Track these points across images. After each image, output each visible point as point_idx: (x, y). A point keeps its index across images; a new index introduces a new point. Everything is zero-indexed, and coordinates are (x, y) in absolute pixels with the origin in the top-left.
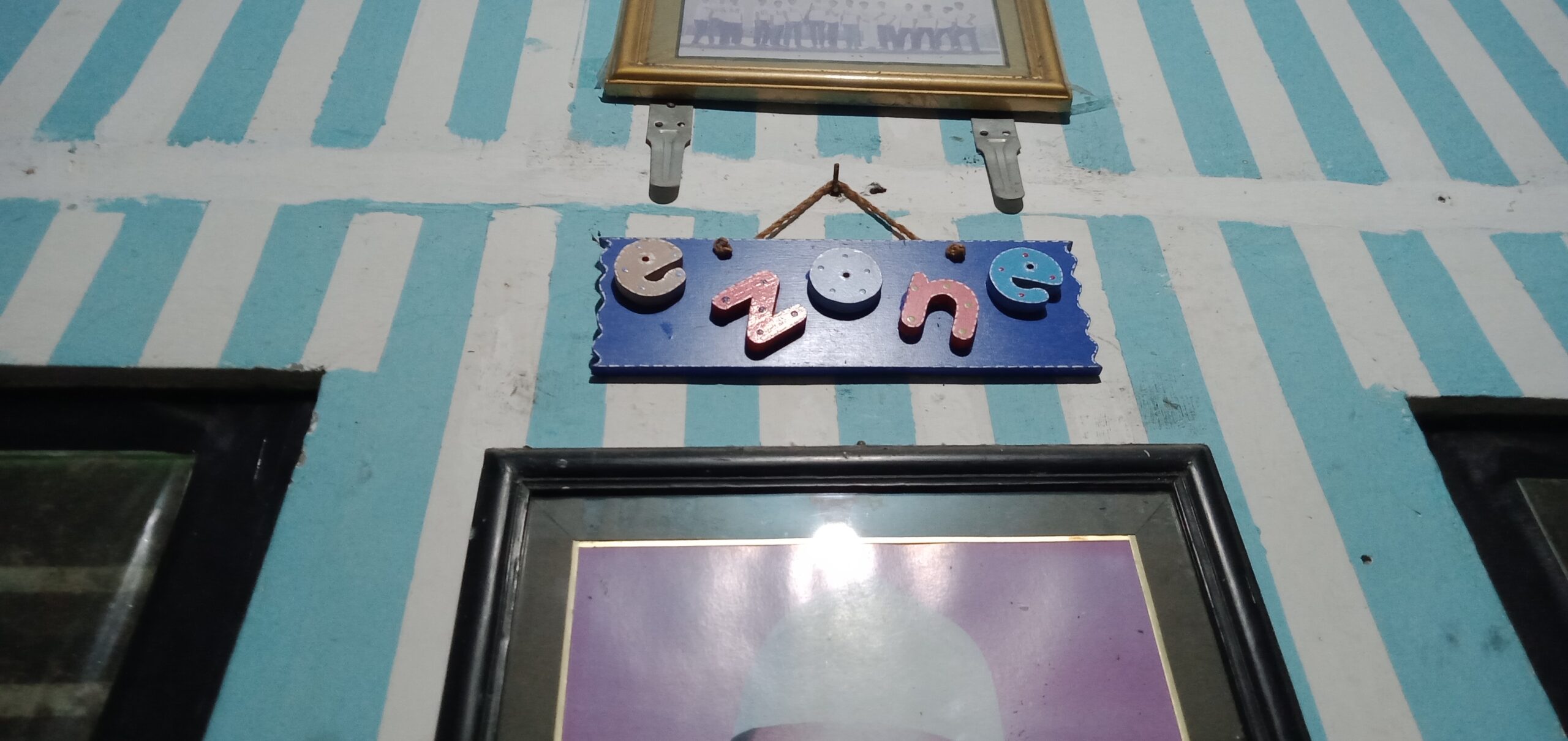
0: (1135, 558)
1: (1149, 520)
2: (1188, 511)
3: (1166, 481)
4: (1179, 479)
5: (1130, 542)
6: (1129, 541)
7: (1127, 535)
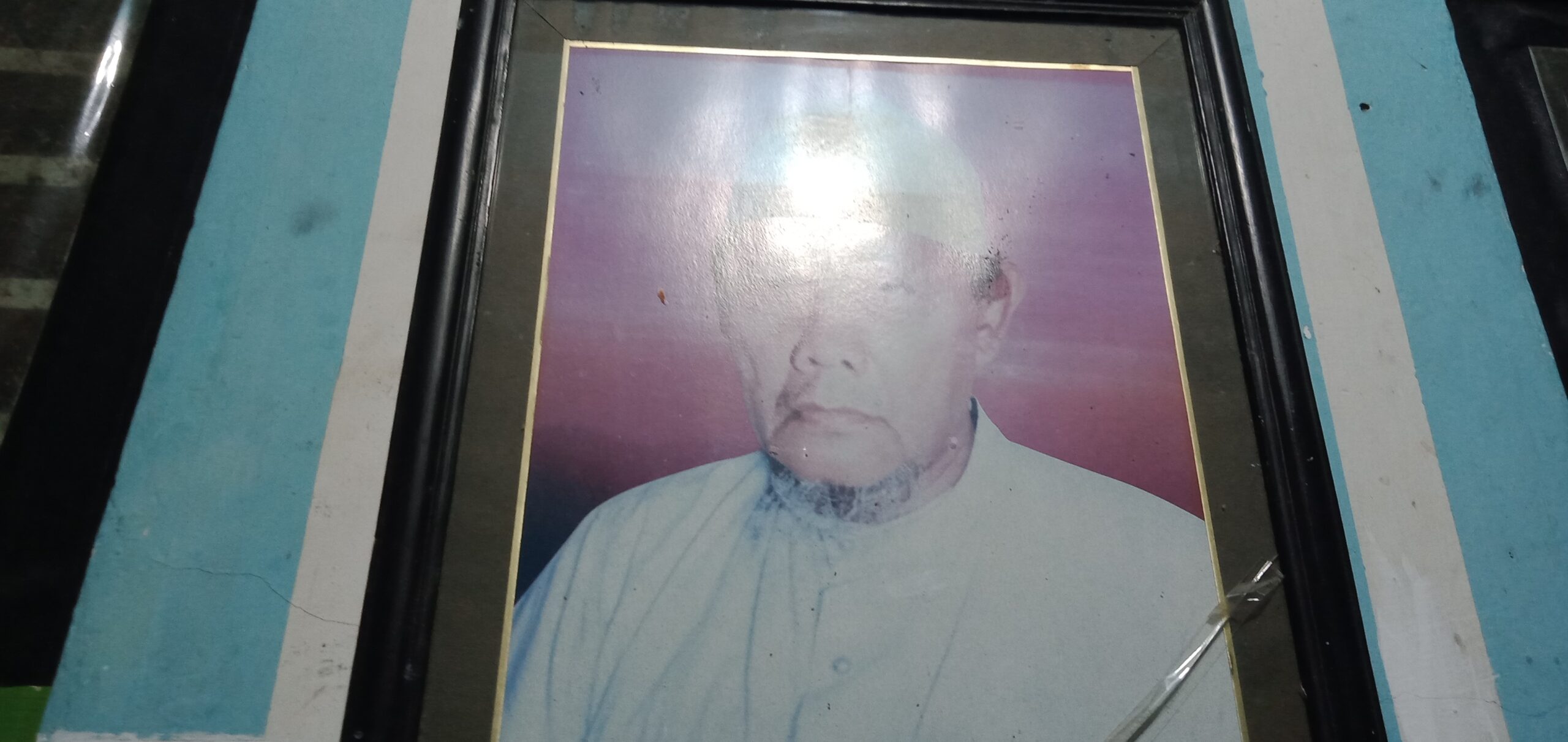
0: (1135, 89)
1: (1155, 52)
2: (1195, 45)
3: (1176, 16)
4: (1189, 14)
5: (1132, 73)
6: (1130, 72)
7: (1129, 66)
